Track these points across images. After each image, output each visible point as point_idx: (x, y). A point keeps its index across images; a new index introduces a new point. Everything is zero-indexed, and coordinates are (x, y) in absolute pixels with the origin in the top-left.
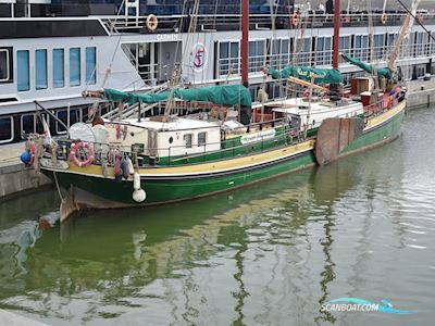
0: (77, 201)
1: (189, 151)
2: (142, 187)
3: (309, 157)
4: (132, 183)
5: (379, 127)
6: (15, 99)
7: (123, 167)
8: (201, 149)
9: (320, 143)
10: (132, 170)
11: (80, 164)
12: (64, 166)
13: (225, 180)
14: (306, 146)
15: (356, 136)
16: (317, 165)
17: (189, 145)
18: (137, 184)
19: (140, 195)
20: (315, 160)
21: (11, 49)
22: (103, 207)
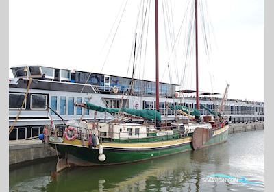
0: (69, 161)
1: (130, 136)
2: (104, 153)
3: (189, 146)
4: (98, 150)
5: (219, 135)
6: (48, 118)
7: (93, 141)
8: (137, 137)
9: (194, 139)
10: (98, 143)
11: (69, 139)
12: (61, 141)
13: (149, 153)
14: (188, 140)
15: (210, 138)
16: (194, 150)
17: (130, 134)
18: (101, 151)
19: (103, 158)
20: (192, 147)
21: (48, 95)
22: (83, 165)
